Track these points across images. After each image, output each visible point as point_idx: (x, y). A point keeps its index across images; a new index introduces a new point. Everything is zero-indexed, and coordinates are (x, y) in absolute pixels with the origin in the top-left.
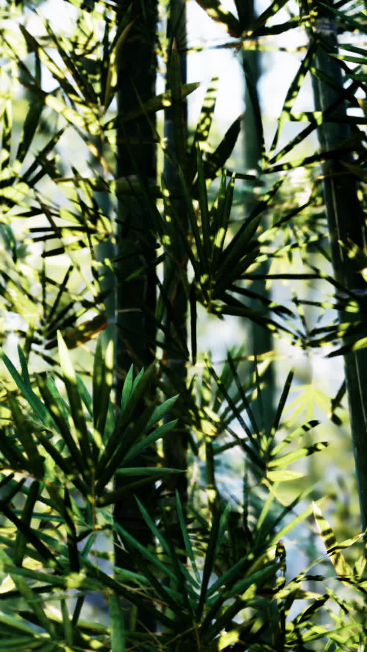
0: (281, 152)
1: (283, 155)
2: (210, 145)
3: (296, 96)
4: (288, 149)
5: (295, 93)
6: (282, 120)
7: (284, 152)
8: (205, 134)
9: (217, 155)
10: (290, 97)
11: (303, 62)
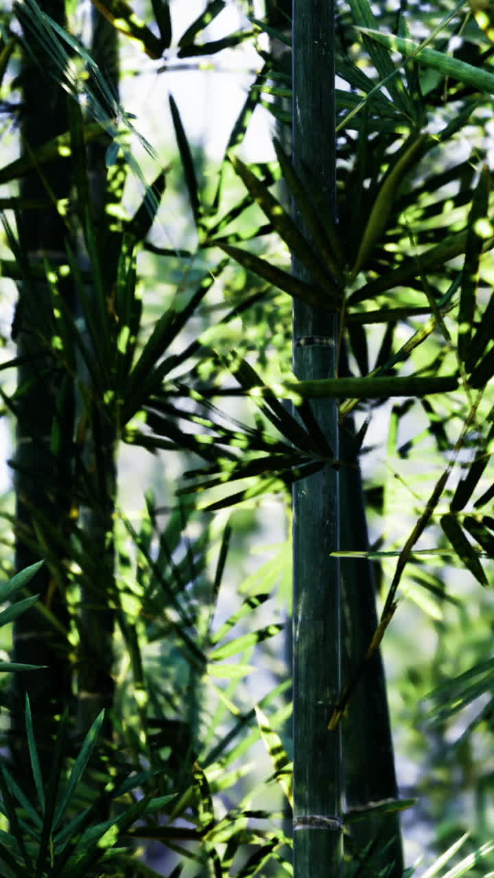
0: (224, 219)
1: (228, 222)
2: (125, 209)
3: (241, 141)
4: (234, 214)
5: (240, 137)
6: (224, 173)
7: (229, 218)
8: (118, 193)
9: (136, 224)
10: (233, 141)
11: (250, 93)
